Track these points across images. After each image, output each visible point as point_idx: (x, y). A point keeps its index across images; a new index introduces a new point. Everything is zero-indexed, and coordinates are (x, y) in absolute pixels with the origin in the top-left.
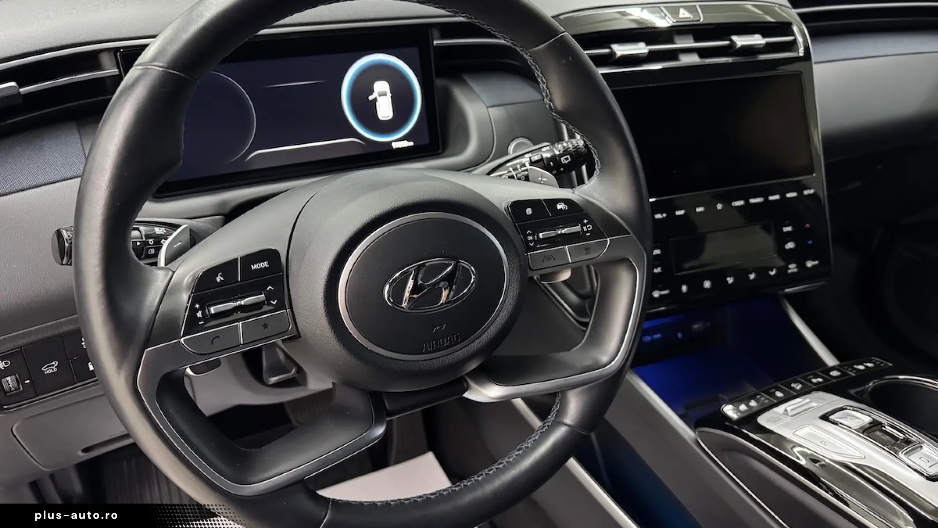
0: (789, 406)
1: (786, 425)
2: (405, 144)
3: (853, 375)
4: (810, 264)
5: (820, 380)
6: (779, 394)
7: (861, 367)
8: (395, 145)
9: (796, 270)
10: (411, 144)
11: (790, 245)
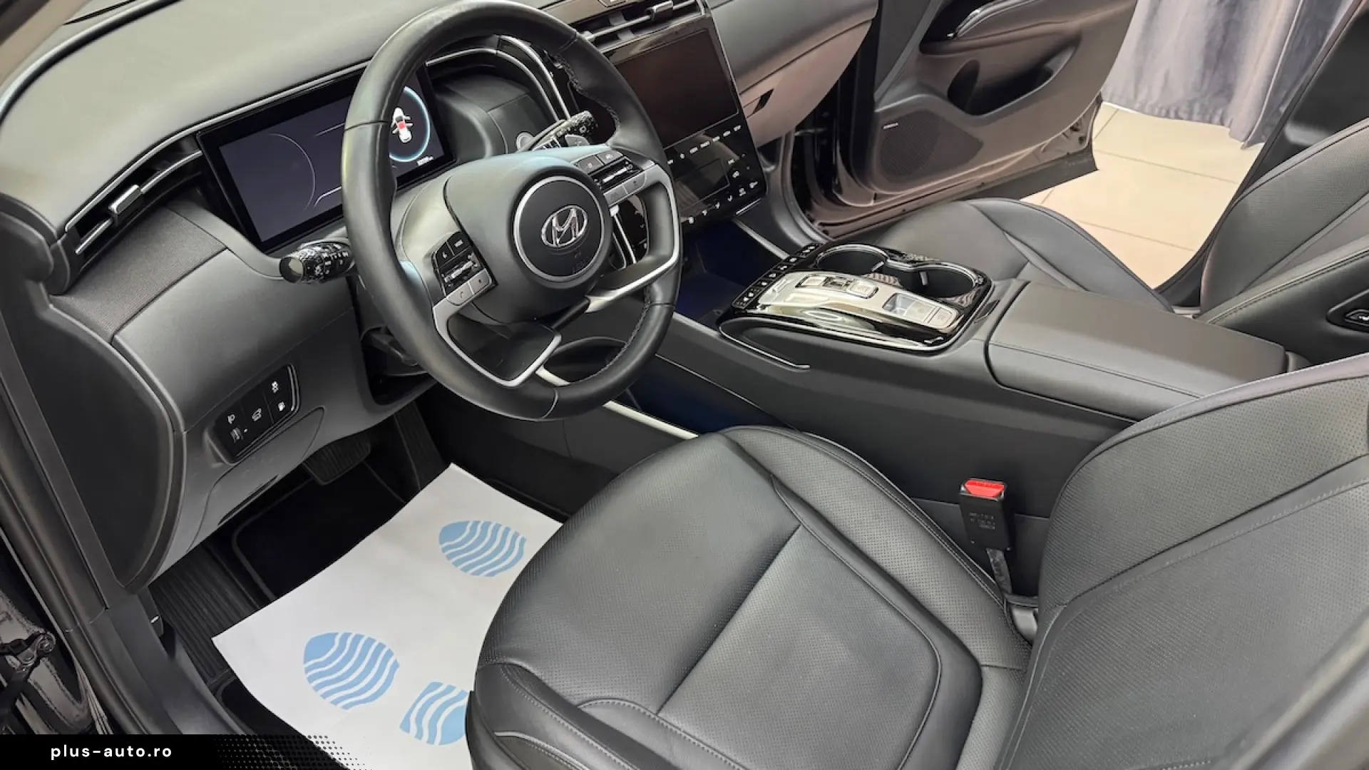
0: (775, 287)
1: (777, 299)
2: (427, 160)
3: (804, 257)
4: (752, 185)
5: (785, 267)
6: (764, 284)
7: (807, 251)
8: (420, 163)
9: (745, 193)
10: (431, 158)
11: (736, 174)
